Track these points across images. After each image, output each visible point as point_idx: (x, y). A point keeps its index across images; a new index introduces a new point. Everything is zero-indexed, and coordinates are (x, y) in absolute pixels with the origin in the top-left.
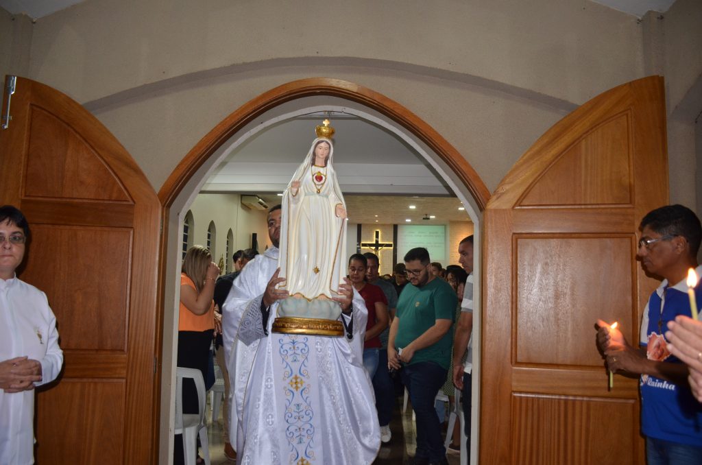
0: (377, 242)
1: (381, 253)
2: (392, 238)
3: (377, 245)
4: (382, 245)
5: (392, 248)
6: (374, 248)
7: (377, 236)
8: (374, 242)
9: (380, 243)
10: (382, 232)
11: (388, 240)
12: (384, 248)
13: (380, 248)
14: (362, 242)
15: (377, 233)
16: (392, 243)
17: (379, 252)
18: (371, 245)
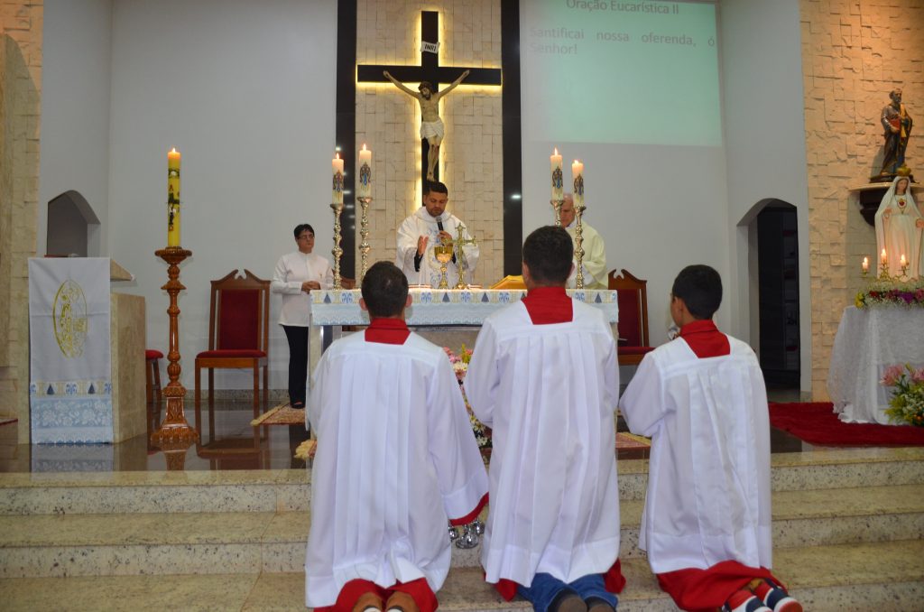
0: (430, 58)
1: (451, 112)
2: (498, 48)
3: (430, 75)
4: (451, 75)
5: (497, 89)
6: (414, 87)
7: (430, 34)
8: (418, 62)
9: (441, 63)
10: (453, 18)
11: (477, 56)
12: (463, 88)
13: (442, 87)
14: (363, 60)
15: (430, 23)
16: (497, 65)
17: (441, 104)
18: (402, 74)
